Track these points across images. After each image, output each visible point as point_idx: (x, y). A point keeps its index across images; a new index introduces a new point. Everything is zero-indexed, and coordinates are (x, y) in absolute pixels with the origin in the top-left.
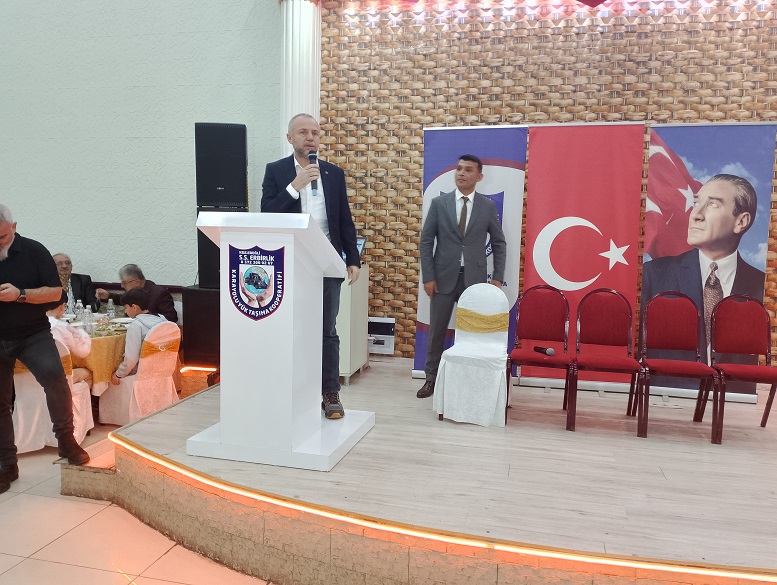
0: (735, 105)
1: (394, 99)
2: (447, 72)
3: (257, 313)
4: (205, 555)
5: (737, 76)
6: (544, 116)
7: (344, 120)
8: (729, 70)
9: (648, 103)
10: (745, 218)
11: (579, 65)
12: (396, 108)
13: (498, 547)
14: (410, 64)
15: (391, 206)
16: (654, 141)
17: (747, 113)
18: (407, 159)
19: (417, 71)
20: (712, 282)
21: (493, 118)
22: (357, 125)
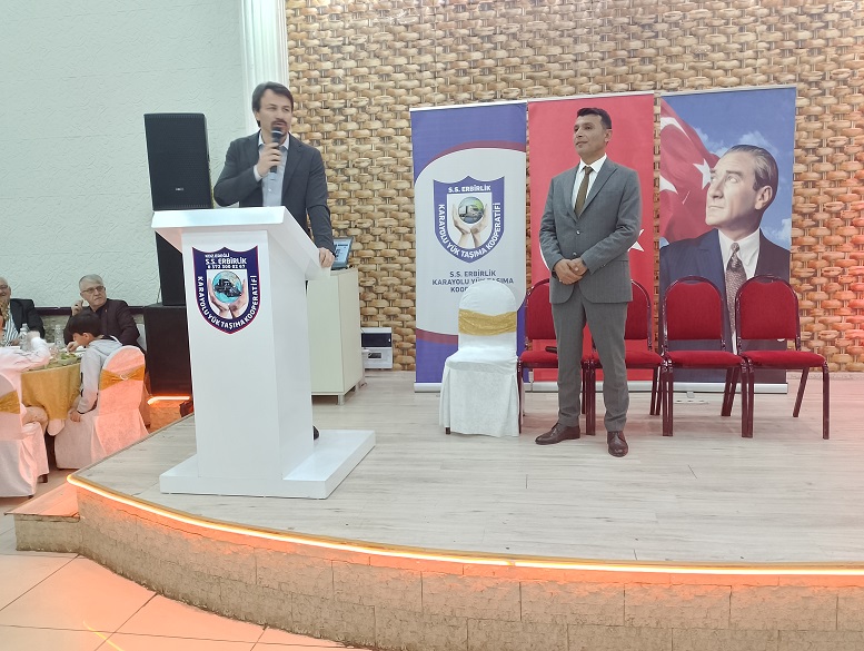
0: (750, 69)
1: (375, 78)
2: (432, 44)
3: (231, 326)
4: (190, 604)
5: (750, 37)
6: (543, 90)
7: (318, 104)
8: (741, 30)
9: (656, 71)
10: (766, 191)
11: (578, 31)
12: (377, 87)
13: (519, 564)
14: (390, 37)
15: (379, 201)
16: (664, 112)
17: (763, 77)
18: (393, 145)
19: (399, 45)
20: (734, 265)
21: (487, 95)
22: (334, 110)
